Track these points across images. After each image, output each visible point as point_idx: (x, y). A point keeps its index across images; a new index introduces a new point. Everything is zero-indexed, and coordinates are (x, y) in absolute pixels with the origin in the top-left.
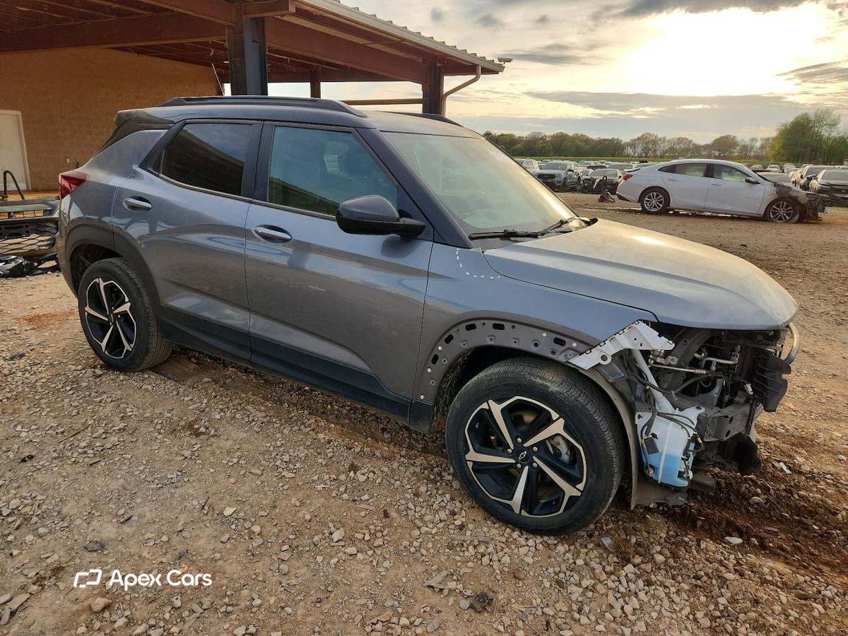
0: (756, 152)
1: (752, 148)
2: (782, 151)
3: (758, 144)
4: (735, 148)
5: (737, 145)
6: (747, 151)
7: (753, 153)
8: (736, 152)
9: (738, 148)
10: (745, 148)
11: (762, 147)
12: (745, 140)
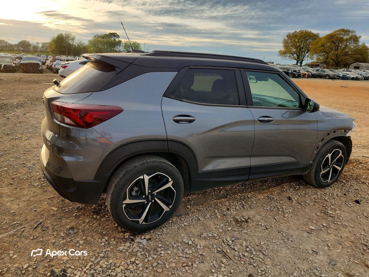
0: (40, 49)
1: (38, 47)
2: (56, 50)
3: (40, 46)
4: (30, 47)
5: (31, 45)
6: (36, 48)
7: (39, 50)
8: (31, 49)
9: (31, 47)
10: (35, 47)
11: (42, 47)
12: (34, 43)
